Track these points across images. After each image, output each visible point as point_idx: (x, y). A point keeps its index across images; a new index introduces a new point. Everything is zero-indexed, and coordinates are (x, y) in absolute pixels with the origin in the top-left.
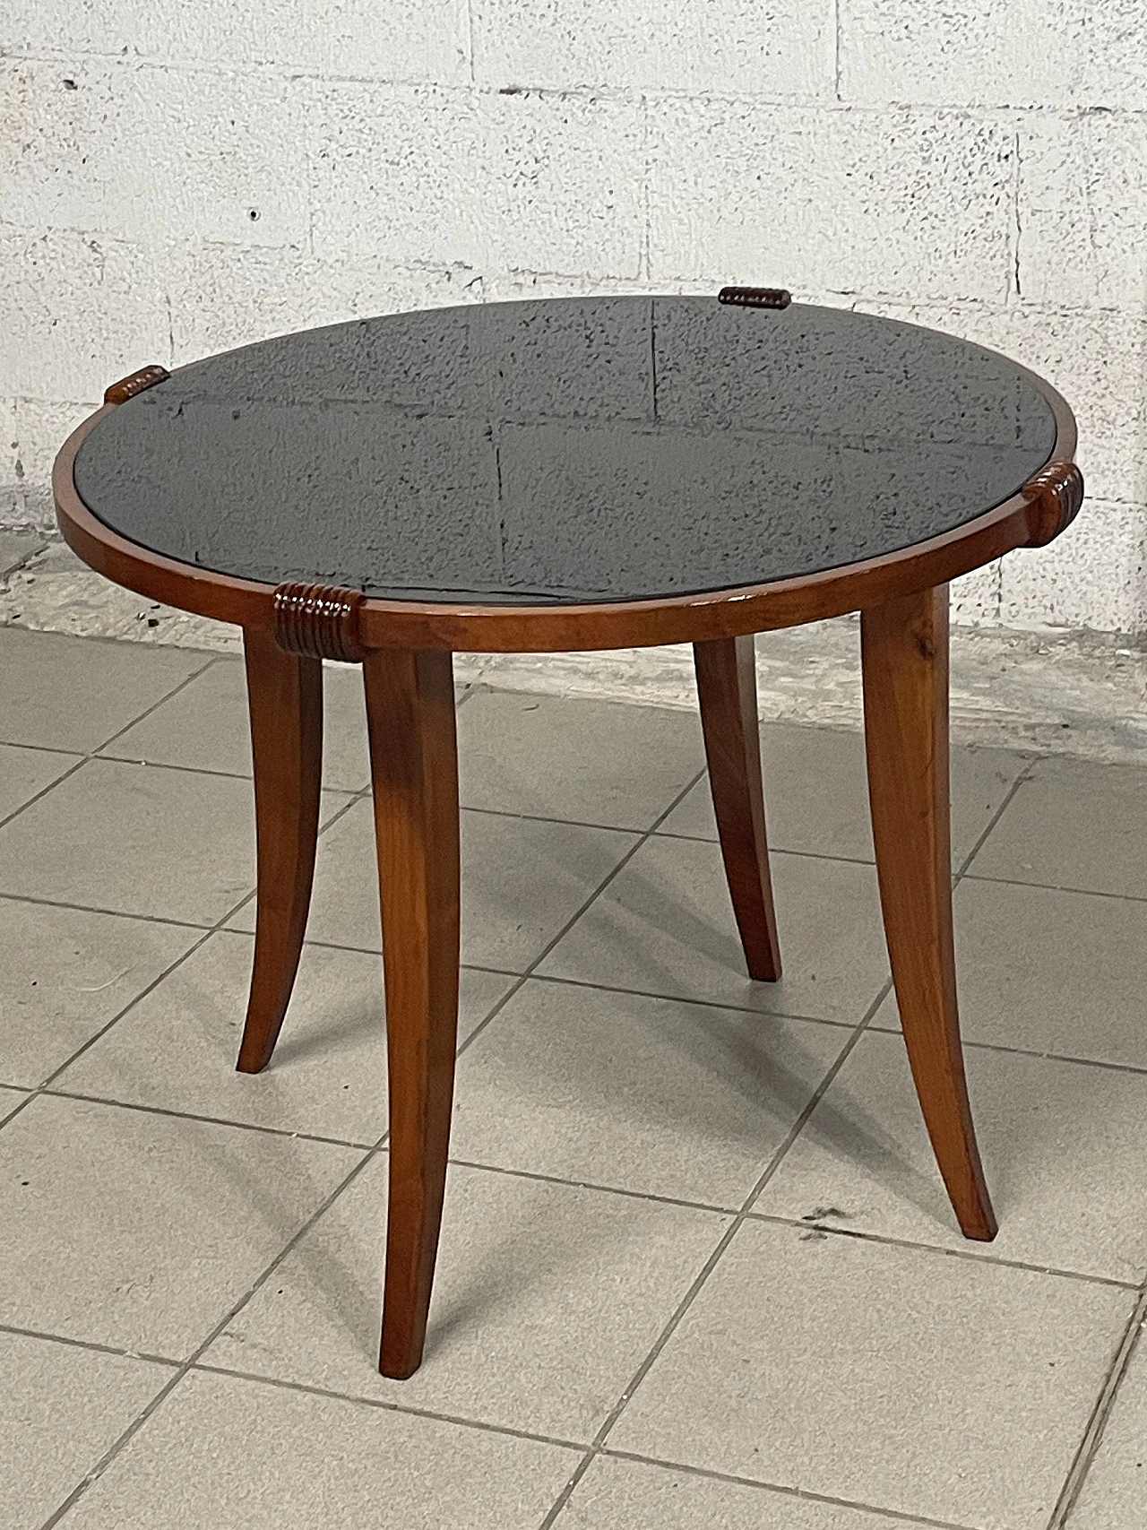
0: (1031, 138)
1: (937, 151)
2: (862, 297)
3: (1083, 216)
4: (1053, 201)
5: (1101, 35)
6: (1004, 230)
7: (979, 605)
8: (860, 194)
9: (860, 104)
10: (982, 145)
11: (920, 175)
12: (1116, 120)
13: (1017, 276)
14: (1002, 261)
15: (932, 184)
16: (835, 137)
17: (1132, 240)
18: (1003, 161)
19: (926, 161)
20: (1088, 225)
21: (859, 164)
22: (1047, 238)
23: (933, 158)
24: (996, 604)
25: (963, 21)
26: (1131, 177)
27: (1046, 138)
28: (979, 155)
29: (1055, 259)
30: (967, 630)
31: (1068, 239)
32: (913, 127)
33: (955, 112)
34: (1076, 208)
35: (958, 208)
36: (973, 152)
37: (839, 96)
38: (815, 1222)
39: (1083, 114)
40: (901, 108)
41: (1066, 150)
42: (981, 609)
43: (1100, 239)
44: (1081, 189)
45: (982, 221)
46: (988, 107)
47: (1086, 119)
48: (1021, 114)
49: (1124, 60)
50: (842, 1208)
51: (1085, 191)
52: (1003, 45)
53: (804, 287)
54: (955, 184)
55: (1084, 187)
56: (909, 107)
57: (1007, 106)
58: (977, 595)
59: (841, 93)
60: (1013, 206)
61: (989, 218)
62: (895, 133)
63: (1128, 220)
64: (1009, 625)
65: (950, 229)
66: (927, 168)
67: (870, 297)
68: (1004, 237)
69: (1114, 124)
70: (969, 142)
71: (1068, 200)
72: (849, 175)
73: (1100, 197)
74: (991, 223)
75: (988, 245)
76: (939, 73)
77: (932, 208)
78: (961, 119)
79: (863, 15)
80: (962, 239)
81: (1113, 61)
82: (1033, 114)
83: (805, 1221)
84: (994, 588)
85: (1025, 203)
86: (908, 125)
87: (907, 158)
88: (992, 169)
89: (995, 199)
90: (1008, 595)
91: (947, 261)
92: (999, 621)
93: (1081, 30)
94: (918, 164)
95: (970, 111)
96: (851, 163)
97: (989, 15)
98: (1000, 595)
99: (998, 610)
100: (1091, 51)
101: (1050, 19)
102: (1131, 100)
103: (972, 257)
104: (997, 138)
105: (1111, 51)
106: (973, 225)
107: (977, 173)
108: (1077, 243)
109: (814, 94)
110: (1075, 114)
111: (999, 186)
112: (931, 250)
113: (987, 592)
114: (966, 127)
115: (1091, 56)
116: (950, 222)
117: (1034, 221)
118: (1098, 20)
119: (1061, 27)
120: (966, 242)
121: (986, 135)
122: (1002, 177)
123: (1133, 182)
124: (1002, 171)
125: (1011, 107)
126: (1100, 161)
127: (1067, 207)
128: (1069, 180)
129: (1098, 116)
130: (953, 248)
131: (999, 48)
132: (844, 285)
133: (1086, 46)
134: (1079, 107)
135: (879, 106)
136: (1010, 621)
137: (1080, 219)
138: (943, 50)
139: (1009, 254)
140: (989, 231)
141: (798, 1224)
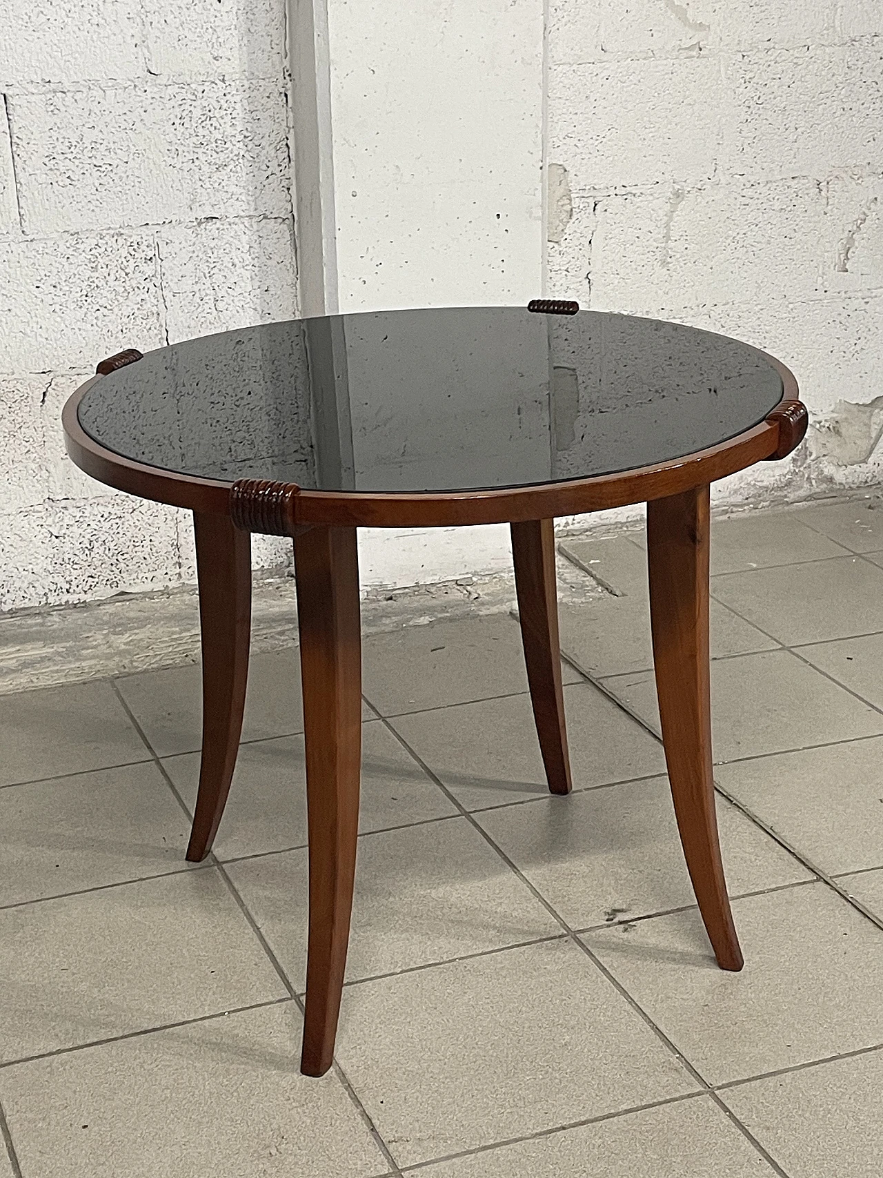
0: (167, 243)
1: (101, 261)
2: (58, 373)
3: (208, 292)
4: (187, 285)
5: (205, 168)
6: (155, 310)
7: (166, 574)
8: (48, 299)
9: (42, 235)
10: (133, 253)
11: (91, 280)
12: (223, 224)
13: (167, 340)
14: (156, 331)
15: (100, 285)
16: (24, 262)
17: (242, 303)
18: (149, 262)
19: (94, 269)
20: (212, 298)
21: (45, 278)
22: (186, 311)
23: (99, 267)
24: (178, 570)
25: (110, 168)
26: (236, 261)
27: (178, 242)
28: (132, 261)
29: (193, 324)
30: (160, 593)
31: (199, 310)
32: (82, 247)
33: (112, 232)
34: (204, 287)
35: (121, 300)
36: (128, 259)
37: (23, 232)
38: (616, 920)
39: (200, 224)
40: (72, 235)
41: (191, 249)
42: (168, 577)
43: (221, 305)
44: (204, 274)
45: (139, 306)
46: (134, 226)
47: (203, 226)
48: (158, 228)
49: (223, 184)
50: (617, 907)
51: (207, 275)
52: (140, 182)
53: (13, 373)
54: (117, 283)
55: (206, 272)
56: (78, 233)
57: (147, 224)
58: (164, 567)
59: (25, 230)
60: (160, 292)
61: (143, 303)
62: (70, 251)
63: (239, 290)
64: (189, 582)
65: (117, 315)
66: (96, 275)
67: (64, 372)
68: (155, 315)
69: (221, 227)
70: (124, 252)
71: (197, 282)
72: (37, 287)
73: (218, 278)
74: (145, 307)
75: (144, 322)
76: (97, 207)
77: (103, 302)
78: (116, 237)
79: (36, 172)
80: (125, 320)
81: (216, 185)
82: (167, 226)
83: (609, 922)
84: (176, 559)
85: (168, 289)
86: (77, 246)
87: (81, 268)
88: (141, 268)
89: (146, 289)
90: (186, 561)
91: (116, 337)
92: (181, 581)
93: (192, 166)
94: (89, 273)
95: (122, 231)
96: (39, 278)
97: (127, 163)
98: (180, 564)
99: (179, 574)
100: (200, 180)
101: (170, 161)
102: (230, 210)
103: (134, 332)
104: (143, 247)
105: (215, 178)
106: (133, 309)
107: (131, 273)
108: (205, 312)
109: (5, 233)
110: (195, 224)
111: (148, 280)
112: (105, 331)
113: (170, 563)
114: (121, 241)
115: (201, 183)
116: (116, 310)
117: (176, 299)
118: (203, 158)
119: (178, 166)
120: (129, 323)
121: (135, 244)
122: (150, 273)
123: (239, 265)
124: (149, 269)
125: (150, 224)
126: (215, 253)
127: (196, 288)
128: (196, 269)
129: (210, 224)
130: (120, 328)
131: (137, 184)
132: (43, 367)
133: (197, 177)
134: (196, 219)
135: (55, 235)
136: (189, 580)
137: (207, 295)
138: (97, 190)
139: (161, 326)
140: (145, 312)
141: (609, 926)
